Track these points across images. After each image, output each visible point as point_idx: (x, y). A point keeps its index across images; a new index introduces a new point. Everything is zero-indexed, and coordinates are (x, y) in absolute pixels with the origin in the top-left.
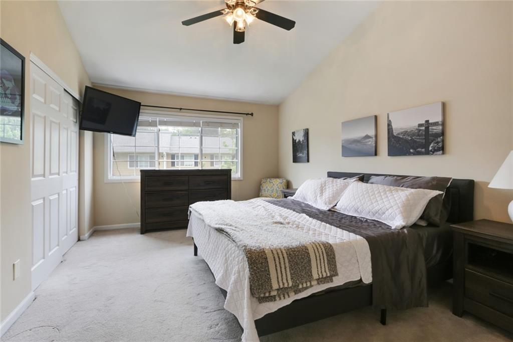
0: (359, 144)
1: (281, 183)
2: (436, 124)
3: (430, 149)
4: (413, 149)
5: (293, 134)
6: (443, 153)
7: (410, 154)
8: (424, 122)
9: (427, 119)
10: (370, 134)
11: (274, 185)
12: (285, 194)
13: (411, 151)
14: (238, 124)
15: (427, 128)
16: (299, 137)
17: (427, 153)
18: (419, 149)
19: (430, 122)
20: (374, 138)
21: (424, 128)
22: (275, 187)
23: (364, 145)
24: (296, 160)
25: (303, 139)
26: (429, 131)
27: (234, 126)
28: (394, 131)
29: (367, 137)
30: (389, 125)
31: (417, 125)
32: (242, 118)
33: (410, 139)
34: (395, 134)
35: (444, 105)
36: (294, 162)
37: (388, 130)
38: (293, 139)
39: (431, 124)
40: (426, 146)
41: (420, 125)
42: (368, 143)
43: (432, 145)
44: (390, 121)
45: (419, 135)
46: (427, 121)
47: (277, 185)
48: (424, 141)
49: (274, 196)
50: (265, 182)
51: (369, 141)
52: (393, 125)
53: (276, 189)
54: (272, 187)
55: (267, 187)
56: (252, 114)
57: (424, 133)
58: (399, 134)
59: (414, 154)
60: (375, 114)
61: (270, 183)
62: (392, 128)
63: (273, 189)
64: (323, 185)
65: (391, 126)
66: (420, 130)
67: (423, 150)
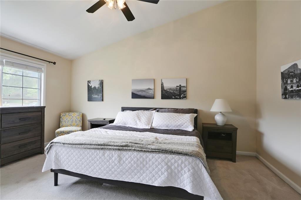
0: (144, 92)
1: (79, 115)
2: (184, 87)
3: (181, 97)
4: (174, 96)
5: (89, 82)
6: (186, 99)
7: (172, 98)
8: (179, 85)
9: (180, 84)
10: (150, 88)
11: (73, 117)
12: (91, 122)
13: (173, 97)
14: (42, 69)
15: (180, 88)
16: (95, 84)
17: (180, 98)
18: (177, 97)
19: (181, 86)
20: (153, 90)
21: (179, 88)
22: (74, 118)
23: (147, 93)
24: (90, 99)
25: (99, 86)
26: (181, 90)
27: (39, 70)
28: (165, 88)
29: (149, 89)
30: (162, 84)
31: (176, 86)
32: (45, 65)
33: (172, 92)
34: (165, 89)
35: (186, 79)
36: (88, 100)
37: (162, 87)
38: (88, 86)
39: (182, 86)
40: (180, 95)
41: (177, 86)
42: (149, 92)
43: (182, 95)
44: (163, 83)
45: (176, 91)
46: (180, 85)
47: (76, 117)
48: (179, 93)
49: (74, 125)
50: (64, 116)
51: (151, 91)
52: (164, 85)
53: (75, 120)
54: (72, 118)
55: (67, 119)
56: (54, 63)
57: (179, 90)
58: (167, 89)
59: (174, 99)
60: (154, 78)
61: (69, 116)
62: (164, 86)
63: (73, 120)
64: (138, 115)
65: (163, 85)
66: (177, 89)
67: (179, 97)
